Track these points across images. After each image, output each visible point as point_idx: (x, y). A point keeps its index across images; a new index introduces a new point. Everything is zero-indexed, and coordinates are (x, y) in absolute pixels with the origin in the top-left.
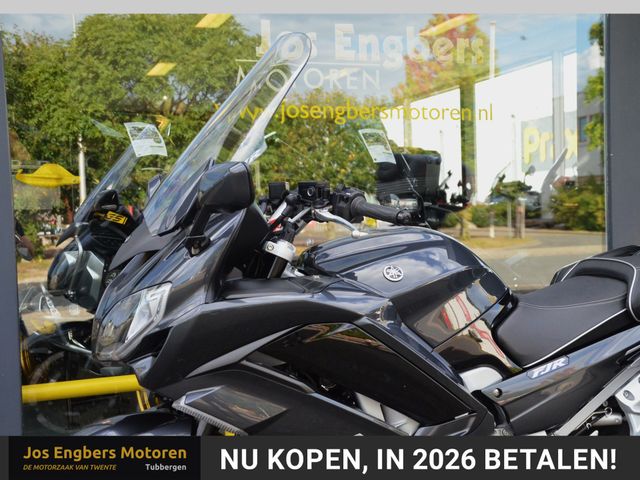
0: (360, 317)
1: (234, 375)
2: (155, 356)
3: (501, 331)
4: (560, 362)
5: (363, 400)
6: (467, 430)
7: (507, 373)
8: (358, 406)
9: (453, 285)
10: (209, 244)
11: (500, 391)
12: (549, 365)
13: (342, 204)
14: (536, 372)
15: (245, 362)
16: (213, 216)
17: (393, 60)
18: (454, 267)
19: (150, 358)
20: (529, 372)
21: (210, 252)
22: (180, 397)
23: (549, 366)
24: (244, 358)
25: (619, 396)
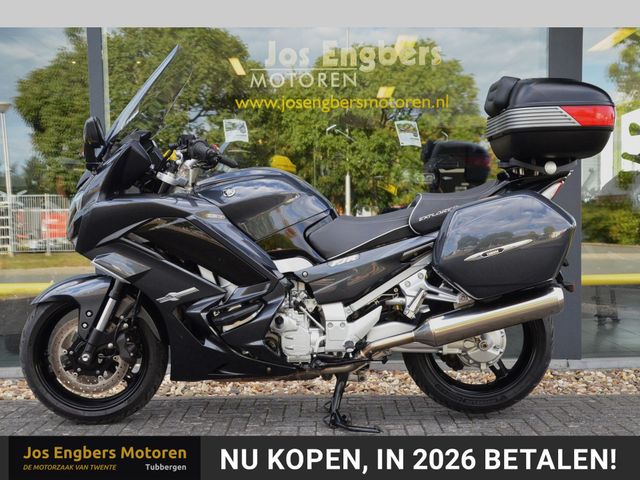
0: (189, 214)
3: (307, 233)
4: (353, 258)
5: (203, 270)
6: (265, 291)
7: (314, 262)
8: (199, 274)
14: (334, 263)
15: (123, 239)
20: (329, 263)
23: (344, 260)
24: (122, 236)
25: (402, 286)
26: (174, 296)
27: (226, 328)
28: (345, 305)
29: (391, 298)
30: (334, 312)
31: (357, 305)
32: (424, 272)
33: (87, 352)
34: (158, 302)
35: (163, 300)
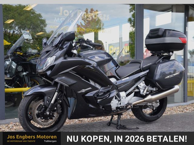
0: (92, 64)
1: (67, 74)
2: (51, 70)
3: (117, 71)
4: (128, 78)
5: (91, 81)
6: (110, 88)
7: (117, 79)
8: (89, 82)
9: (107, 61)
10: (63, 48)
11: (116, 83)
12: (126, 78)
13: (88, 43)
14: (123, 80)
15: (69, 72)
16: (66, 42)
17: (89, 18)
18: (106, 58)
19: (50, 71)
21: (63, 50)
22: (56, 79)
24: (69, 71)
25: (139, 86)
26: (84, 91)
27: (99, 100)
28: (125, 92)
29: (135, 89)
30: (123, 94)
31: (128, 92)
32: (144, 82)
33: (48, 111)
34: (78, 93)
35: (79, 92)
